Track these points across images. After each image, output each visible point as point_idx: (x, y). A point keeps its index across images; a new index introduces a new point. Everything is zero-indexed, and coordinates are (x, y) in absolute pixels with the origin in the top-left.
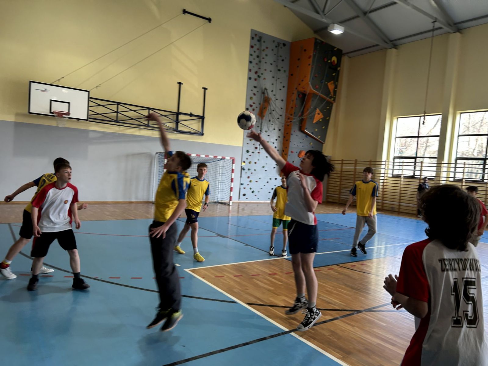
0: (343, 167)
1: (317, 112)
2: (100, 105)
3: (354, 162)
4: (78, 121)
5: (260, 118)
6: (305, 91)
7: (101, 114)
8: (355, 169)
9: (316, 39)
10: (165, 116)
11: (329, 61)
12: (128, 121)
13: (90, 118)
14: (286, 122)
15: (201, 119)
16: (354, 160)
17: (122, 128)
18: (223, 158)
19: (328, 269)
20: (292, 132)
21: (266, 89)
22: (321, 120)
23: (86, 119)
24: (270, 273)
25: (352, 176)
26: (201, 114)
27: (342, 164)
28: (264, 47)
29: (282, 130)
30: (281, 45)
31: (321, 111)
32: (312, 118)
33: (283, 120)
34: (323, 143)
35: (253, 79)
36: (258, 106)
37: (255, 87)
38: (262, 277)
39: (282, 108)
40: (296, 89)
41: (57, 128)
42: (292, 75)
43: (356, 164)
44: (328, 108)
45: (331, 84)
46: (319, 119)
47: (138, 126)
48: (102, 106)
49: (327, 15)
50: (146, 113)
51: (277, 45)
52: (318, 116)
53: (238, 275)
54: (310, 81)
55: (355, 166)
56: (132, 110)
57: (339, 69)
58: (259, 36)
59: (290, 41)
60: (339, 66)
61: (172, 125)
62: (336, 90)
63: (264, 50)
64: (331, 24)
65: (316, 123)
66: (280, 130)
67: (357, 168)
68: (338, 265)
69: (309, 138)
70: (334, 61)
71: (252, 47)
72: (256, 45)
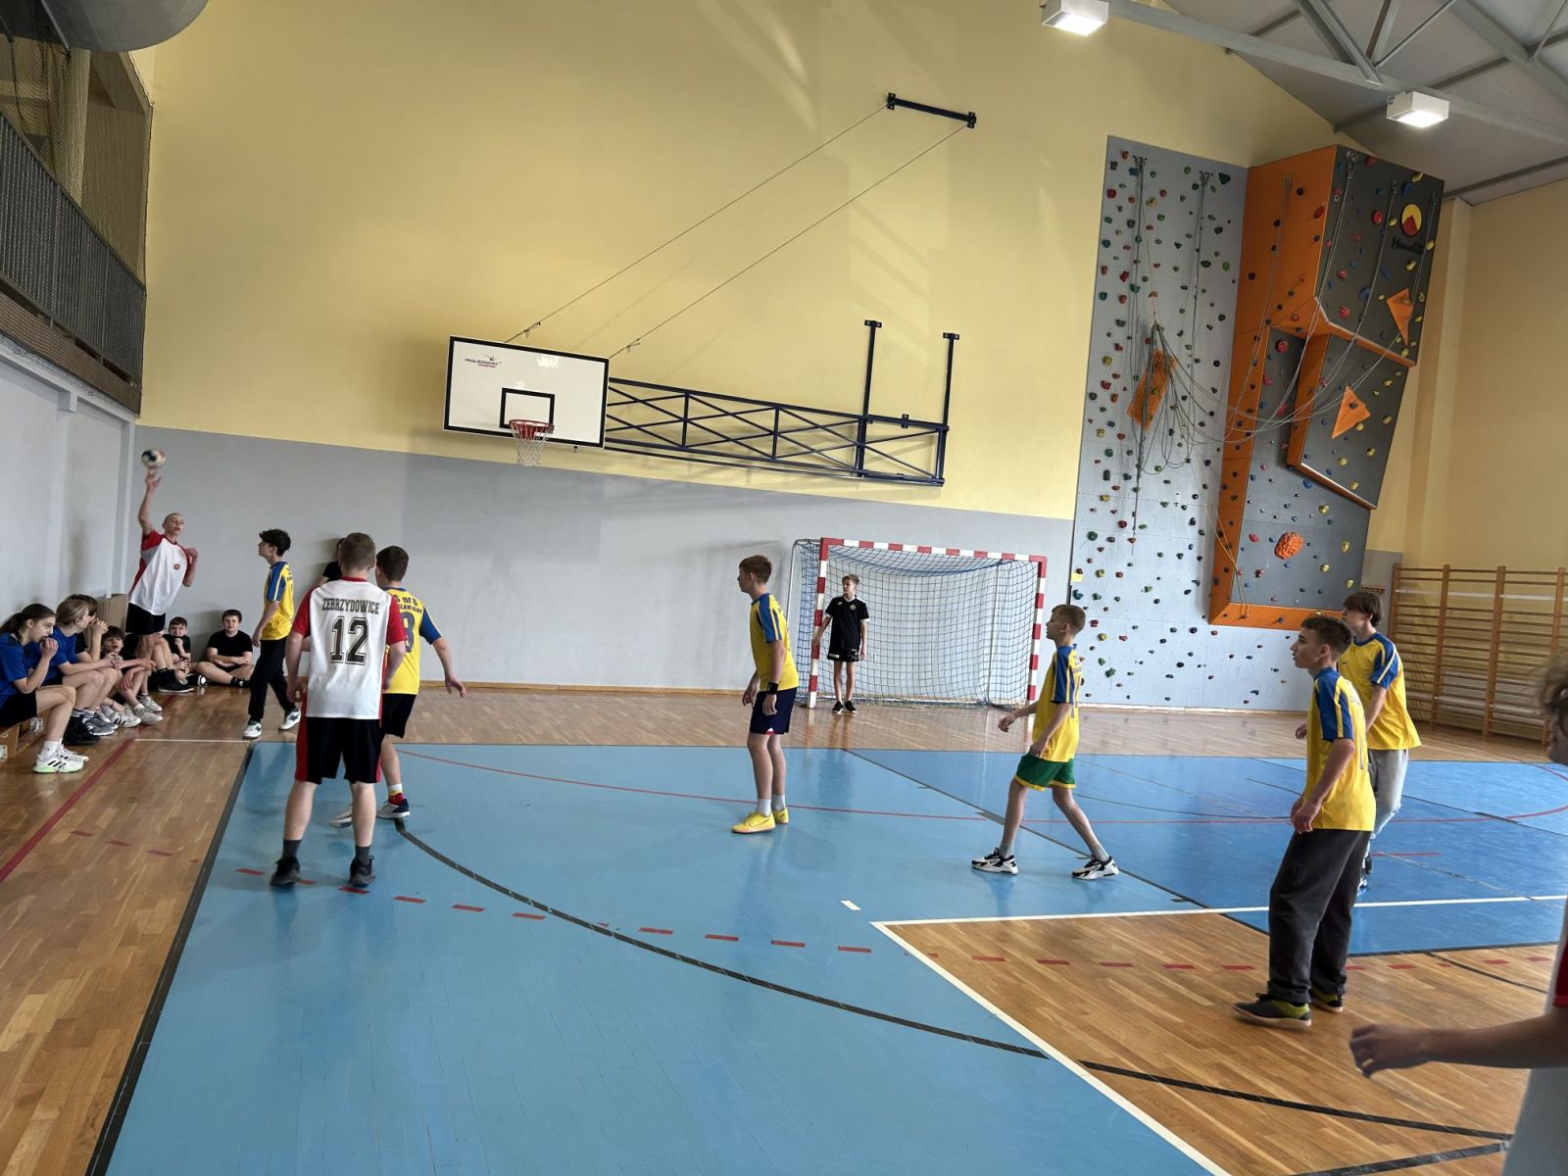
0: (1449, 594)
1: (1344, 401)
2: (636, 401)
3: (1494, 577)
4: (576, 447)
5: (1139, 426)
6: (1298, 329)
7: (638, 427)
8: (1499, 602)
9: (1341, 150)
10: (824, 428)
11: (1393, 223)
12: (716, 448)
13: (608, 440)
14: (1230, 435)
15: (937, 434)
16: (1495, 569)
17: (697, 467)
18: (1007, 558)
19: (1393, 967)
20: (1254, 469)
21: (1157, 328)
22: (1360, 427)
23: (598, 441)
24: (1168, 961)
25: (1489, 626)
26: (939, 420)
27: (1446, 581)
28: (1152, 188)
29: (1217, 464)
30: (1215, 181)
31: (1359, 394)
32: (1329, 421)
33: (1217, 428)
34: (1369, 509)
35: (1112, 298)
36: (1131, 386)
37: (1120, 323)
38: (1138, 973)
39: (1214, 391)
40: (1268, 322)
41: (518, 469)
42: (1252, 276)
43: (1501, 585)
44: (1388, 383)
45: (1401, 300)
46: (1354, 424)
47: (744, 462)
48: (644, 402)
49: (1381, 65)
50: (766, 419)
51: (1199, 183)
52: (1351, 414)
53: (1052, 957)
54: (1318, 295)
55: (1500, 591)
56: (727, 414)
57: (1430, 246)
58: (1134, 156)
59: (1246, 165)
60: (1433, 238)
61: (845, 456)
62: (1420, 318)
63: (1152, 201)
64: (1397, 93)
65: (1345, 437)
66: (1207, 463)
67: (1507, 596)
68: (1433, 956)
69: (1315, 487)
70: (1411, 219)
71: (1111, 194)
72: (1125, 187)
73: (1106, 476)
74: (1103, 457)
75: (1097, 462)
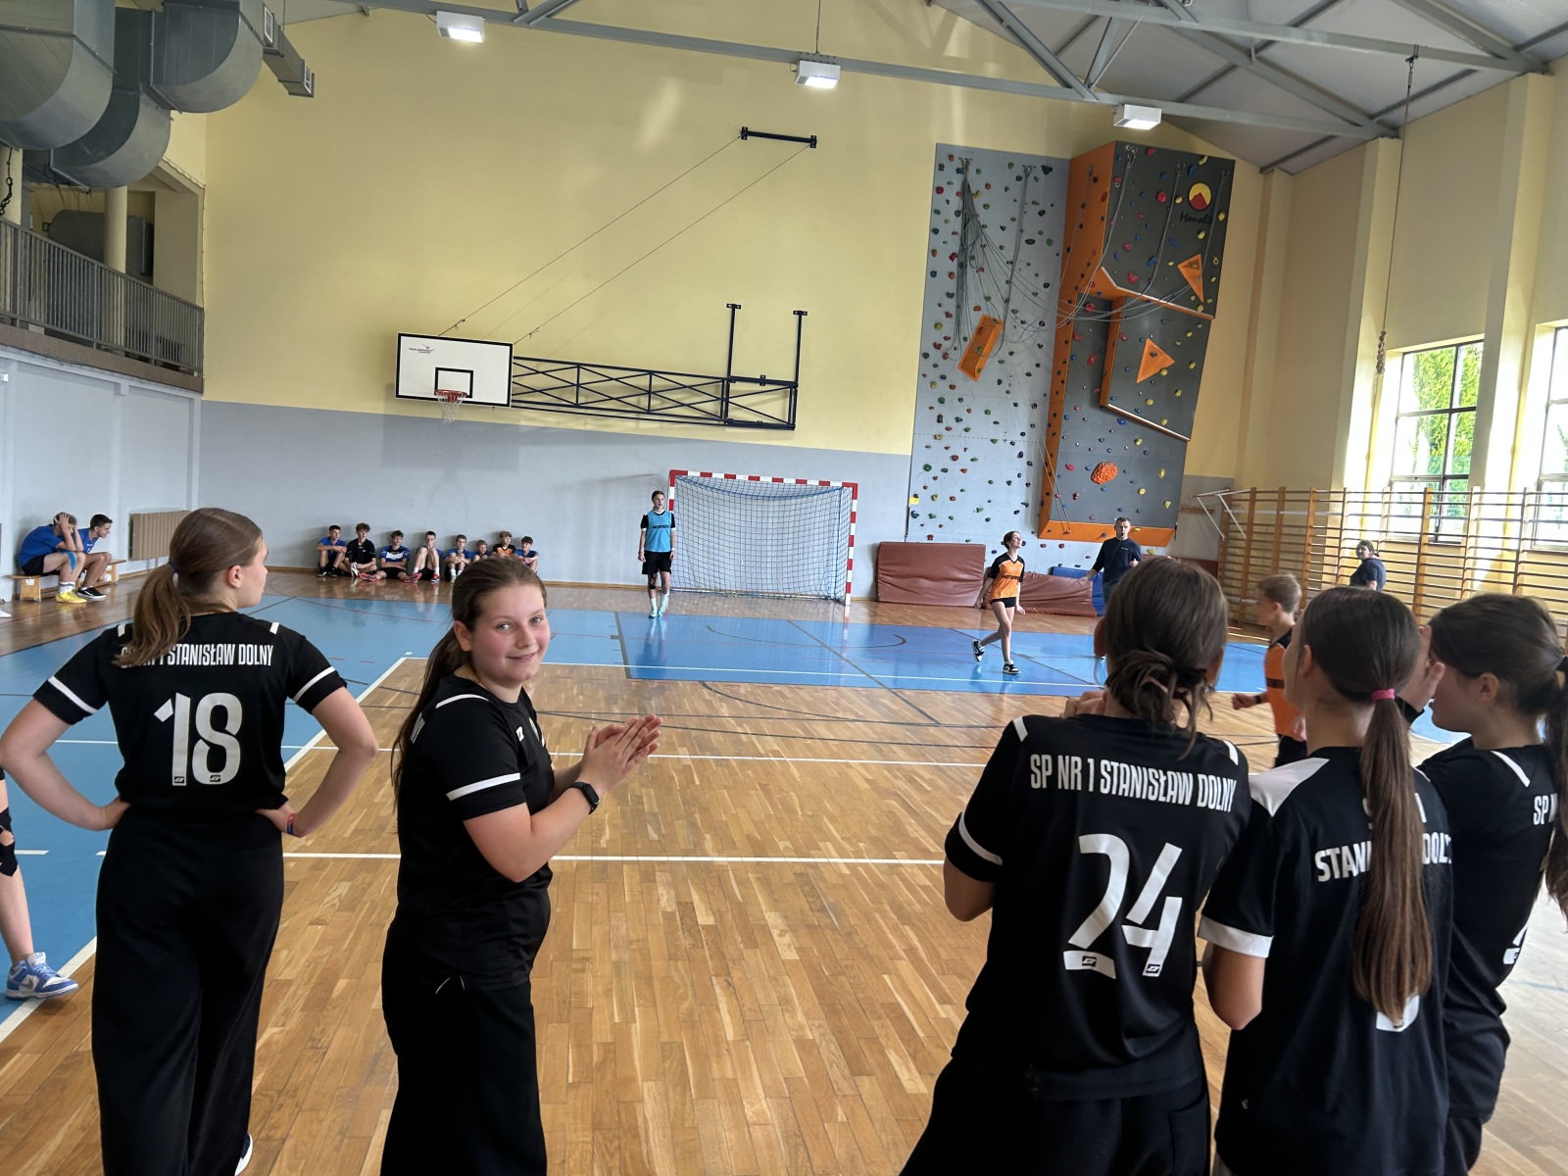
1: (1146, 351)
2: (538, 372)
4: (489, 407)
5: (967, 378)
6: (1098, 293)
7: (541, 391)
8: (1280, 517)
9: (1119, 146)
10: (690, 387)
11: (1179, 201)
12: (601, 404)
13: (515, 401)
14: (1055, 383)
15: (789, 390)
16: (1277, 490)
17: (591, 420)
20: (1069, 411)
22: (1165, 373)
23: (506, 403)
25: (1274, 538)
27: (1253, 501)
28: (977, 183)
29: (1043, 406)
30: (1038, 172)
31: (1160, 345)
32: (1133, 367)
33: (1042, 379)
34: (1184, 441)
35: (942, 275)
36: (961, 346)
37: (950, 295)
39: (1040, 346)
40: (1077, 288)
42: (1069, 250)
44: (1189, 335)
45: (1190, 265)
46: (1158, 370)
47: (626, 414)
48: (543, 373)
49: (1093, 86)
50: (642, 382)
51: (1022, 175)
52: (1154, 361)
54: (1103, 266)
56: (611, 379)
57: (1222, 217)
58: (959, 158)
60: (1225, 210)
61: (712, 407)
62: (1214, 279)
63: (976, 193)
64: (1118, 105)
65: (1152, 380)
66: (1035, 406)
69: (1128, 423)
70: (1199, 196)
71: (939, 190)
72: (952, 184)
73: (940, 419)
74: (936, 404)
75: (931, 408)
